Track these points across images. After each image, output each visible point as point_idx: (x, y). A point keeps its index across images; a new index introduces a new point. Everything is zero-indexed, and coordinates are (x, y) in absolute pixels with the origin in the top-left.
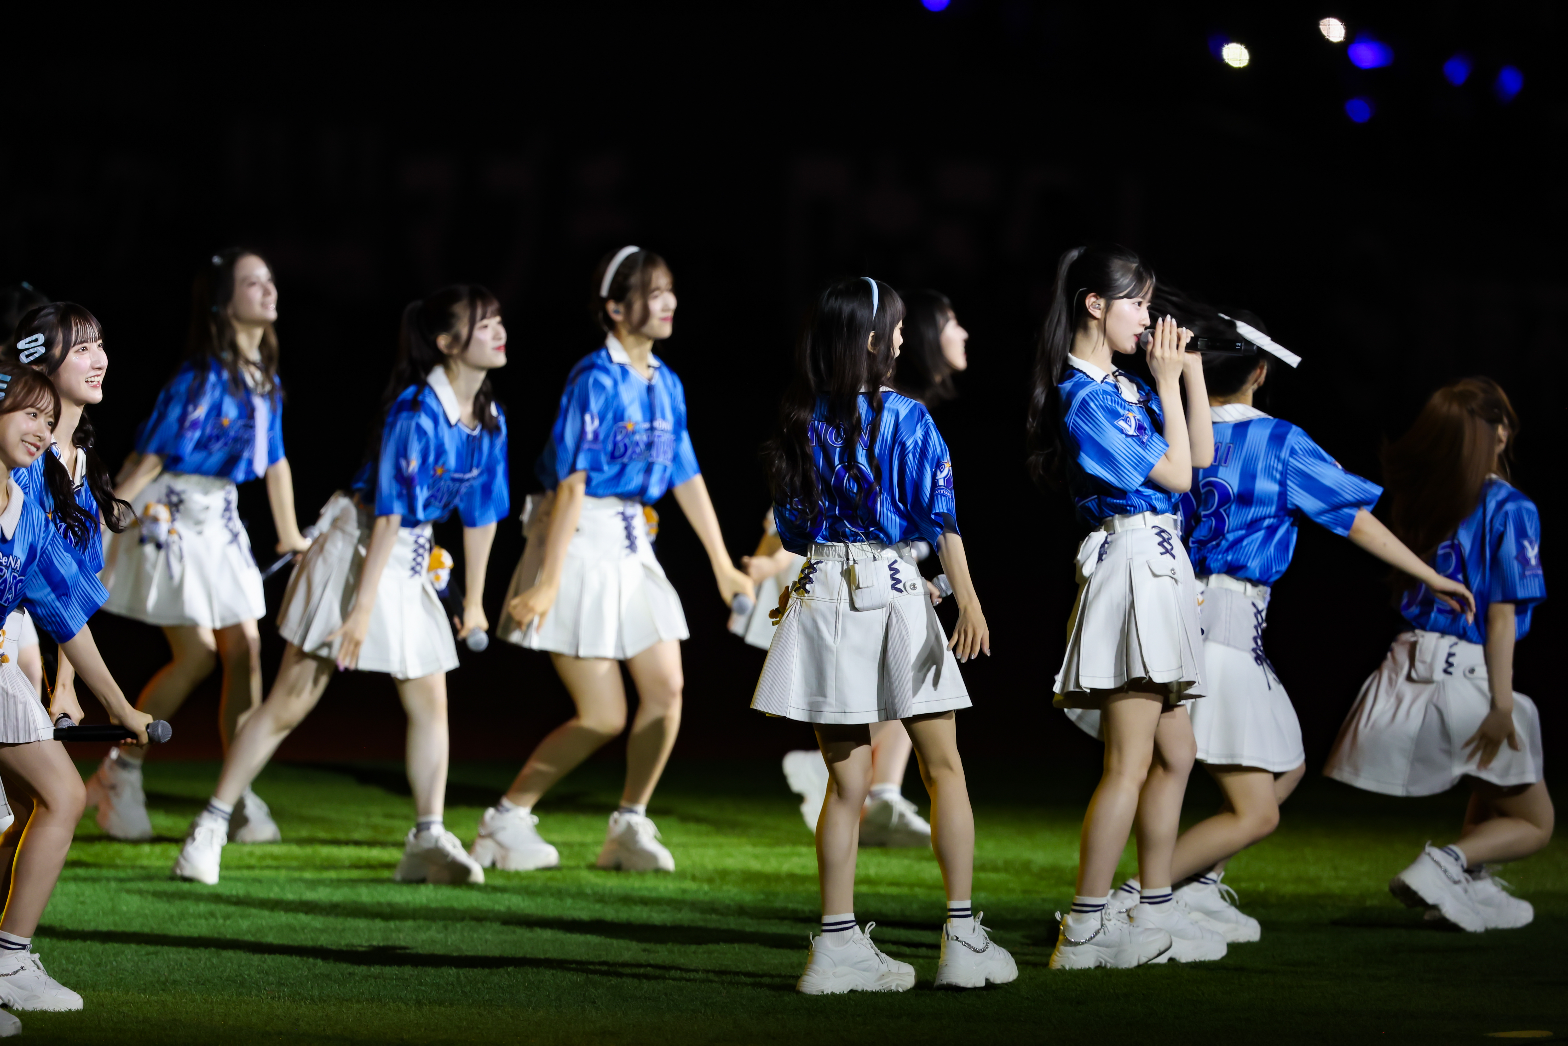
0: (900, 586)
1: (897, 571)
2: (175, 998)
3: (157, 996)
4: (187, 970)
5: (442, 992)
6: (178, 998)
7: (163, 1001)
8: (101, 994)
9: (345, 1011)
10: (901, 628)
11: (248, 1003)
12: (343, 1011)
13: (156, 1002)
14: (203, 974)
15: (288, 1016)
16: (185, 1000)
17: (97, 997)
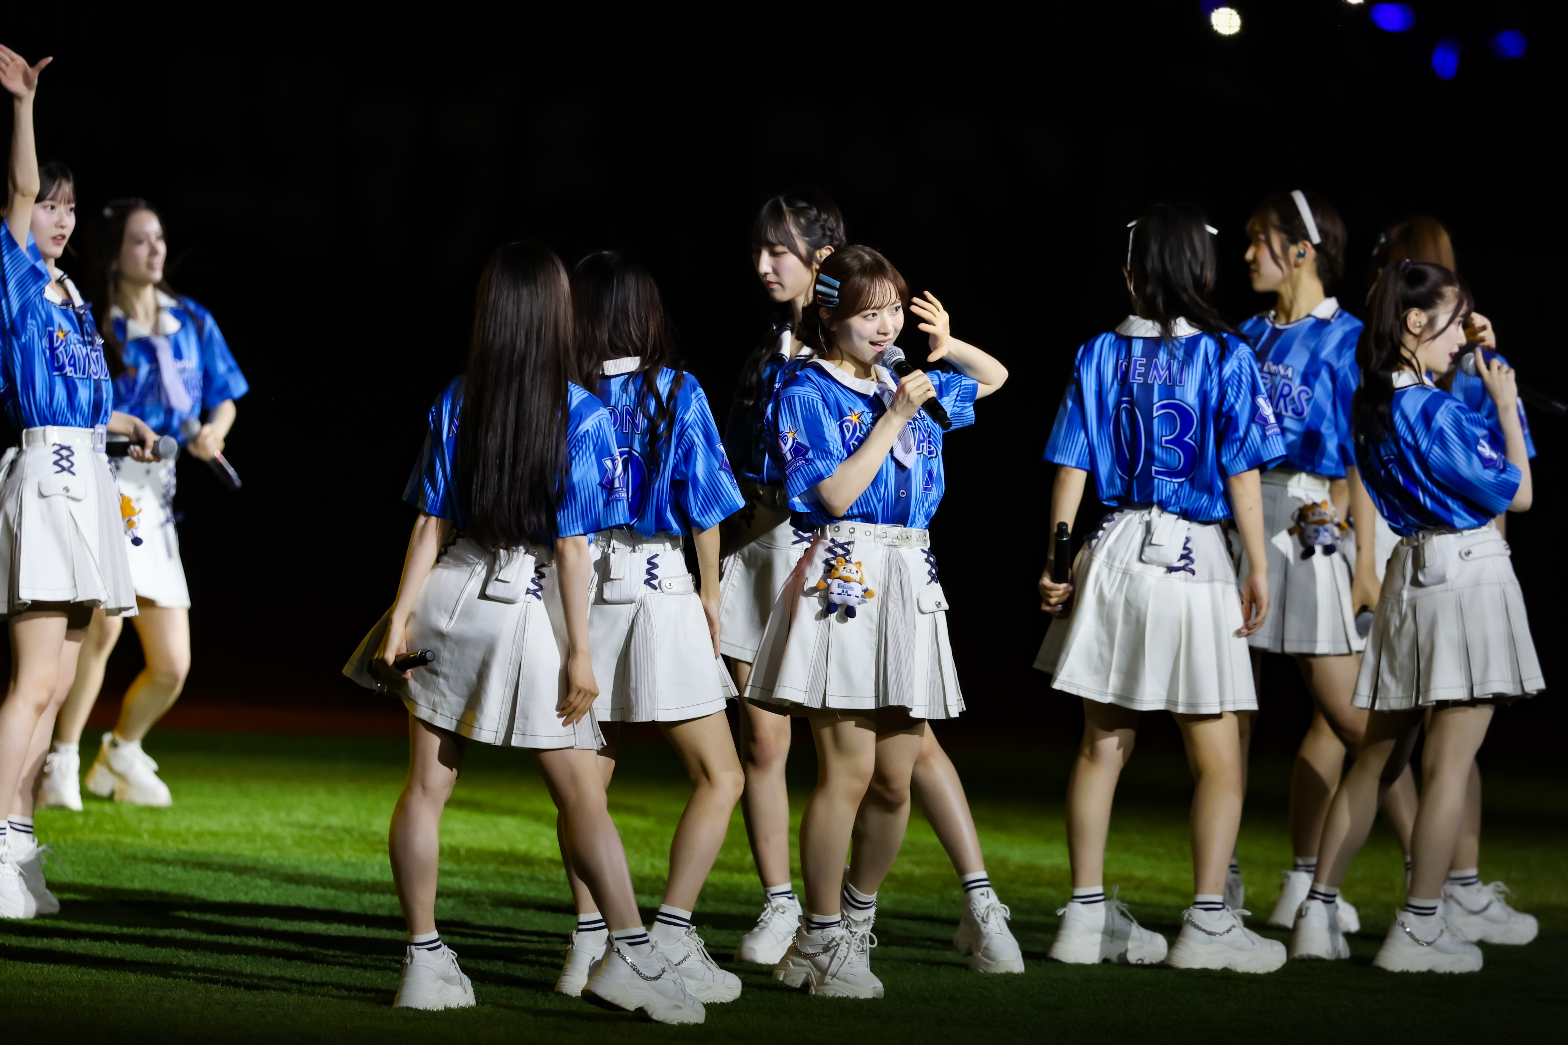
0: (654, 582)
1: (655, 566)
2: (108, 978)
3: (89, 976)
4: (121, 950)
5: (387, 979)
6: (111, 979)
7: (95, 981)
8: (31, 972)
9: (286, 997)
10: (646, 627)
11: (184, 986)
12: (284, 997)
13: (89, 982)
14: (137, 954)
15: (226, 1000)
16: (118, 980)
17: (27, 975)
